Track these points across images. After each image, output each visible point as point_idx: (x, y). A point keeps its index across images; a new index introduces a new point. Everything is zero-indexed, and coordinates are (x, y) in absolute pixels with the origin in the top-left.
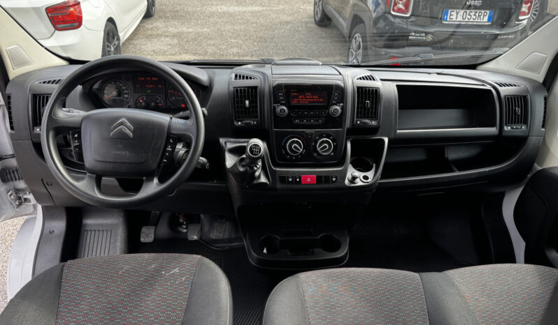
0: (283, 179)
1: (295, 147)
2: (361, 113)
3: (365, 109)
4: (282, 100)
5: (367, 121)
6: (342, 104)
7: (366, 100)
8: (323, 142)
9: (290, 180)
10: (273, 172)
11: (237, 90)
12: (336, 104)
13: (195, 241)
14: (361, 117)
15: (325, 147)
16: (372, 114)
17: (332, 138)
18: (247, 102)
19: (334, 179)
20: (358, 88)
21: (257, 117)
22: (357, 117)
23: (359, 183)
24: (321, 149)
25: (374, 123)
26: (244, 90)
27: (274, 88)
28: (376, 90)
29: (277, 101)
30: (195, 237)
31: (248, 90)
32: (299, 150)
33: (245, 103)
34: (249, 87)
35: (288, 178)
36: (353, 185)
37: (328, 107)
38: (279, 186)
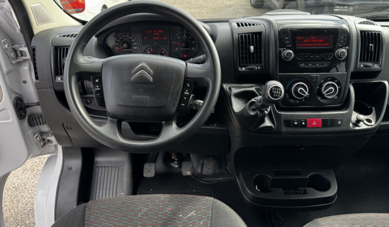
0: (289, 123)
1: (301, 91)
2: (364, 57)
3: (368, 52)
4: (288, 44)
5: (370, 64)
6: (347, 47)
7: (369, 44)
8: (328, 86)
9: (296, 123)
10: (278, 116)
11: (242, 36)
12: (342, 47)
13: (189, 176)
14: (363, 61)
15: (331, 90)
16: (374, 58)
17: (336, 81)
18: (252, 48)
19: (340, 123)
20: (362, 32)
21: (260, 62)
22: (360, 61)
23: (362, 126)
24: (327, 93)
25: (376, 66)
26: (249, 36)
27: (280, 32)
28: (379, 34)
29: (283, 45)
30: (189, 173)
31: (252, 36)
32: (305, 93)
33: (249, 49)
34: (253, 33)
35: (294, 122)
36: (357, 128)
37: (333, 50)
38: (284, 129)
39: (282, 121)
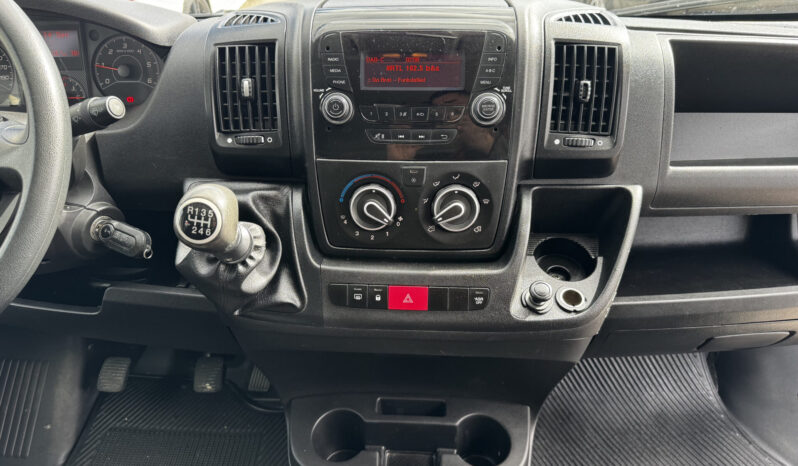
0: (339, 294)
1: (371, 208)
2: (565, 117)
3: (577, 103)
4: (337, 76)
5: (584, 139)
6: (507, 89)
7: (580, 78)
8: (451, 197)
9: (358, 297)
10: (312, 274)
11: (222, 51)
12: (489, 89)
14: (565, 128)
15: (456, 210)
16: (596, 118)
18: (246, 83)
19: (479, 300)
20: (559, 44)
21: (274, 125)
22: (554, 127)
23: (551, 313)
24: (444, 217)
25: (602, 144)
26: (242, 50)
28: (612, 51)
29: (323, 80)
30: (209, 387)
31: (252, 50)
32: (382, 217)
33: (240, 88)
34: (253, 44)
35: (353, 292)
36: (532, 318)
37: (467, 93)
38: (328, 312)
39: (324, 291)
